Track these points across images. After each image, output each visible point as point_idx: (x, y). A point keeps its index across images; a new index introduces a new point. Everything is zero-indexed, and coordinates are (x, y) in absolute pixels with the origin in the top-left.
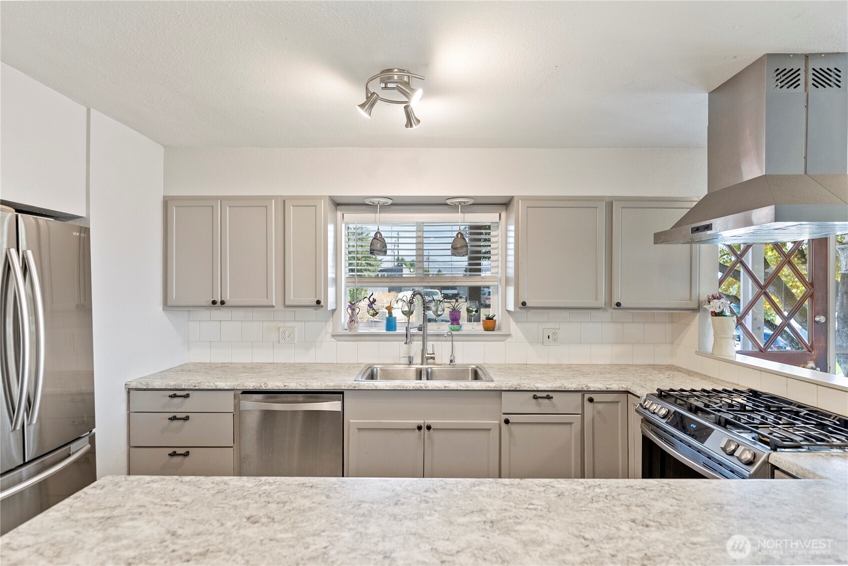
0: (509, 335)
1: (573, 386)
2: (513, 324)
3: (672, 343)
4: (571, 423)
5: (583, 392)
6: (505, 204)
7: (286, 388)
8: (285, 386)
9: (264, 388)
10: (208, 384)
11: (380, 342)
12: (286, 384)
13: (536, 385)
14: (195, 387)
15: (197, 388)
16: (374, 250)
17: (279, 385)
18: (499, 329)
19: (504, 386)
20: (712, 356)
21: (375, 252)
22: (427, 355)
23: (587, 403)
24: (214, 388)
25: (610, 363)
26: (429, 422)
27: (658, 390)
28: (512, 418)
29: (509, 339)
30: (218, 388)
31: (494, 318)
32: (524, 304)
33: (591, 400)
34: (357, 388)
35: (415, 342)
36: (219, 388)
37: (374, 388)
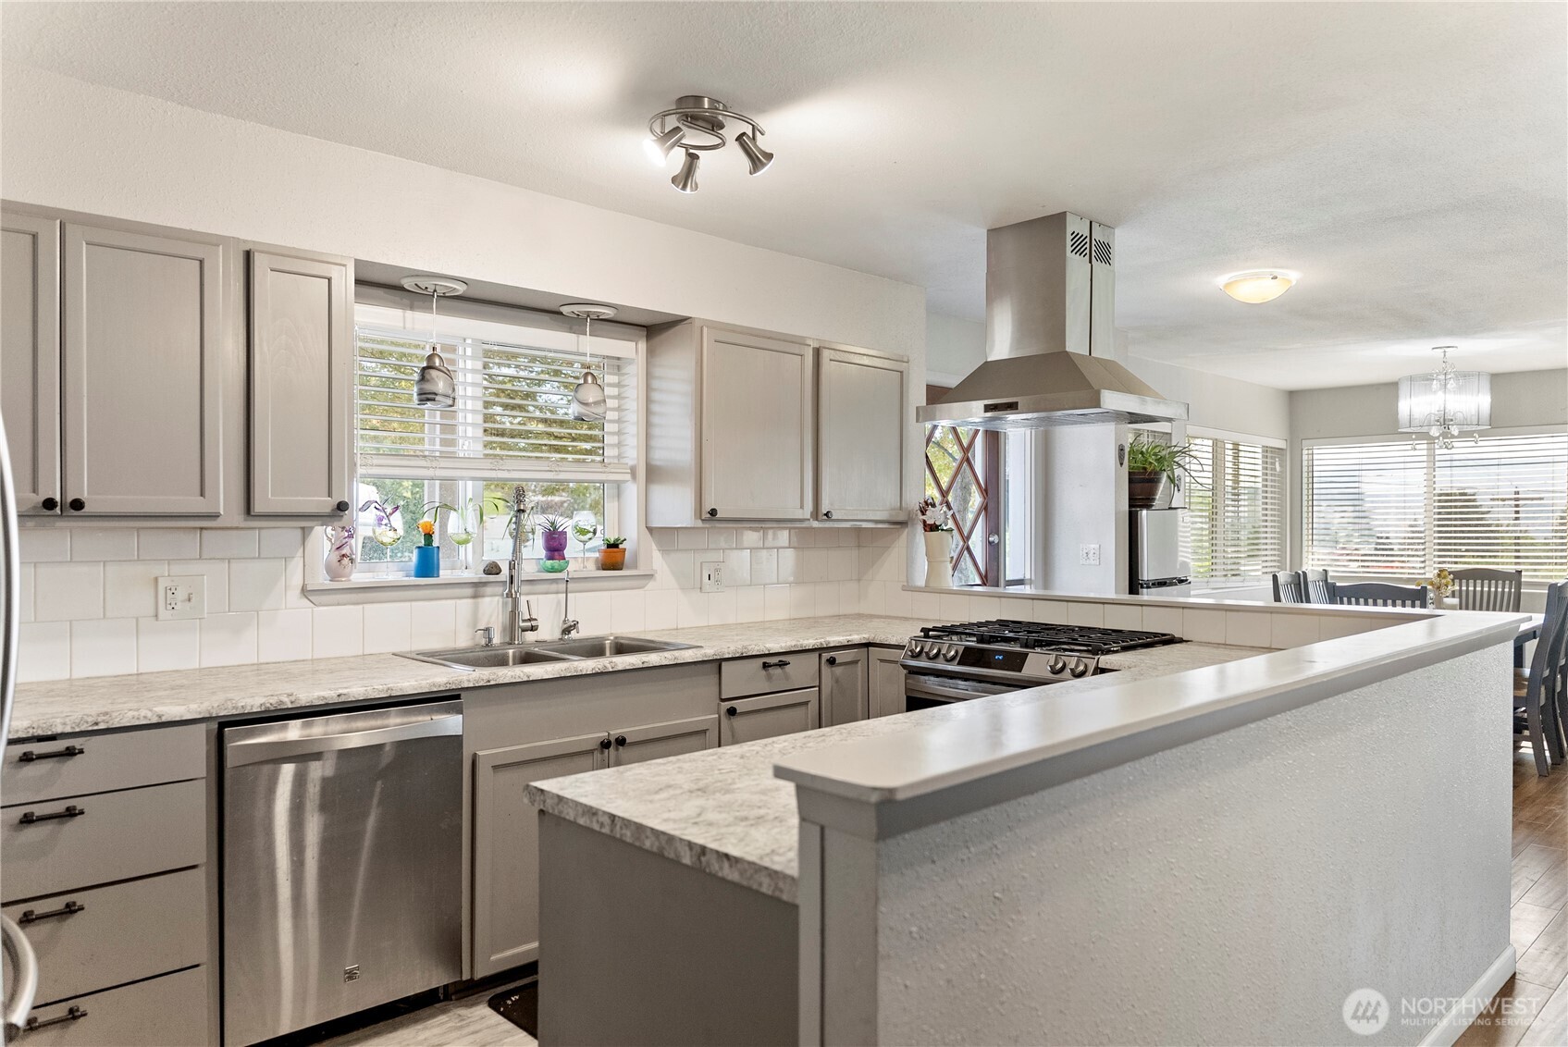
0: (650, 576)
1: (810, 642)
2: (657, 555)
3: (859, 580)
4: (806, 703)
5: (819, 650)
6: (644, 326)
7: (342, 699)
8: (339, 696)
9: (290, 706)
10: (136, 713)
11: (414, 603)
12: (341, 691)
13: (767, 646)
14: (96, 724)
15: (102, 726)
16: (436, 394)
17: (326, 696)
18: (635, 566)
19: (726, 651)
20: (927, 589)
21: (438, 398)
22: (522, 624)
23: (825, 669)
24: (155, 720)
25: (788, 617)
26: (616, 732)
27: (923, 630)
28: (740, 705)
29: (651, 585)
30: (164, 719)
31: (621, 546)
32: (713, 512)
33: (832, 662)
34: (492, 683)
35: (487, 600)
36: (169, 719)
37: (526, 679)
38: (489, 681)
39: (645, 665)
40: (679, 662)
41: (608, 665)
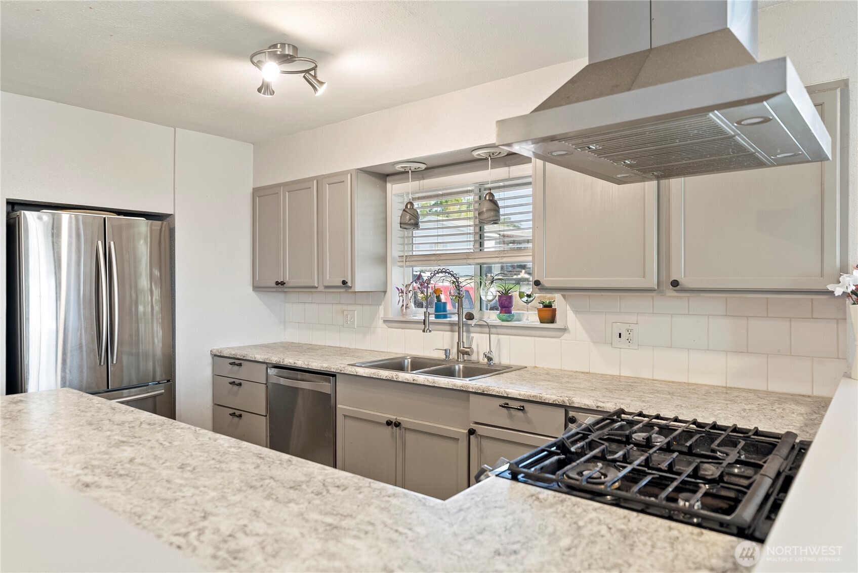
38: (341, 371)
39: (415, 382)
40: (436, 385)
41: (394, 377)
